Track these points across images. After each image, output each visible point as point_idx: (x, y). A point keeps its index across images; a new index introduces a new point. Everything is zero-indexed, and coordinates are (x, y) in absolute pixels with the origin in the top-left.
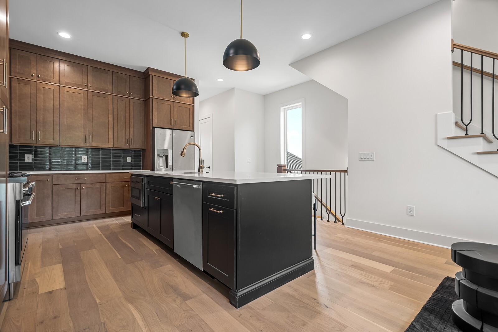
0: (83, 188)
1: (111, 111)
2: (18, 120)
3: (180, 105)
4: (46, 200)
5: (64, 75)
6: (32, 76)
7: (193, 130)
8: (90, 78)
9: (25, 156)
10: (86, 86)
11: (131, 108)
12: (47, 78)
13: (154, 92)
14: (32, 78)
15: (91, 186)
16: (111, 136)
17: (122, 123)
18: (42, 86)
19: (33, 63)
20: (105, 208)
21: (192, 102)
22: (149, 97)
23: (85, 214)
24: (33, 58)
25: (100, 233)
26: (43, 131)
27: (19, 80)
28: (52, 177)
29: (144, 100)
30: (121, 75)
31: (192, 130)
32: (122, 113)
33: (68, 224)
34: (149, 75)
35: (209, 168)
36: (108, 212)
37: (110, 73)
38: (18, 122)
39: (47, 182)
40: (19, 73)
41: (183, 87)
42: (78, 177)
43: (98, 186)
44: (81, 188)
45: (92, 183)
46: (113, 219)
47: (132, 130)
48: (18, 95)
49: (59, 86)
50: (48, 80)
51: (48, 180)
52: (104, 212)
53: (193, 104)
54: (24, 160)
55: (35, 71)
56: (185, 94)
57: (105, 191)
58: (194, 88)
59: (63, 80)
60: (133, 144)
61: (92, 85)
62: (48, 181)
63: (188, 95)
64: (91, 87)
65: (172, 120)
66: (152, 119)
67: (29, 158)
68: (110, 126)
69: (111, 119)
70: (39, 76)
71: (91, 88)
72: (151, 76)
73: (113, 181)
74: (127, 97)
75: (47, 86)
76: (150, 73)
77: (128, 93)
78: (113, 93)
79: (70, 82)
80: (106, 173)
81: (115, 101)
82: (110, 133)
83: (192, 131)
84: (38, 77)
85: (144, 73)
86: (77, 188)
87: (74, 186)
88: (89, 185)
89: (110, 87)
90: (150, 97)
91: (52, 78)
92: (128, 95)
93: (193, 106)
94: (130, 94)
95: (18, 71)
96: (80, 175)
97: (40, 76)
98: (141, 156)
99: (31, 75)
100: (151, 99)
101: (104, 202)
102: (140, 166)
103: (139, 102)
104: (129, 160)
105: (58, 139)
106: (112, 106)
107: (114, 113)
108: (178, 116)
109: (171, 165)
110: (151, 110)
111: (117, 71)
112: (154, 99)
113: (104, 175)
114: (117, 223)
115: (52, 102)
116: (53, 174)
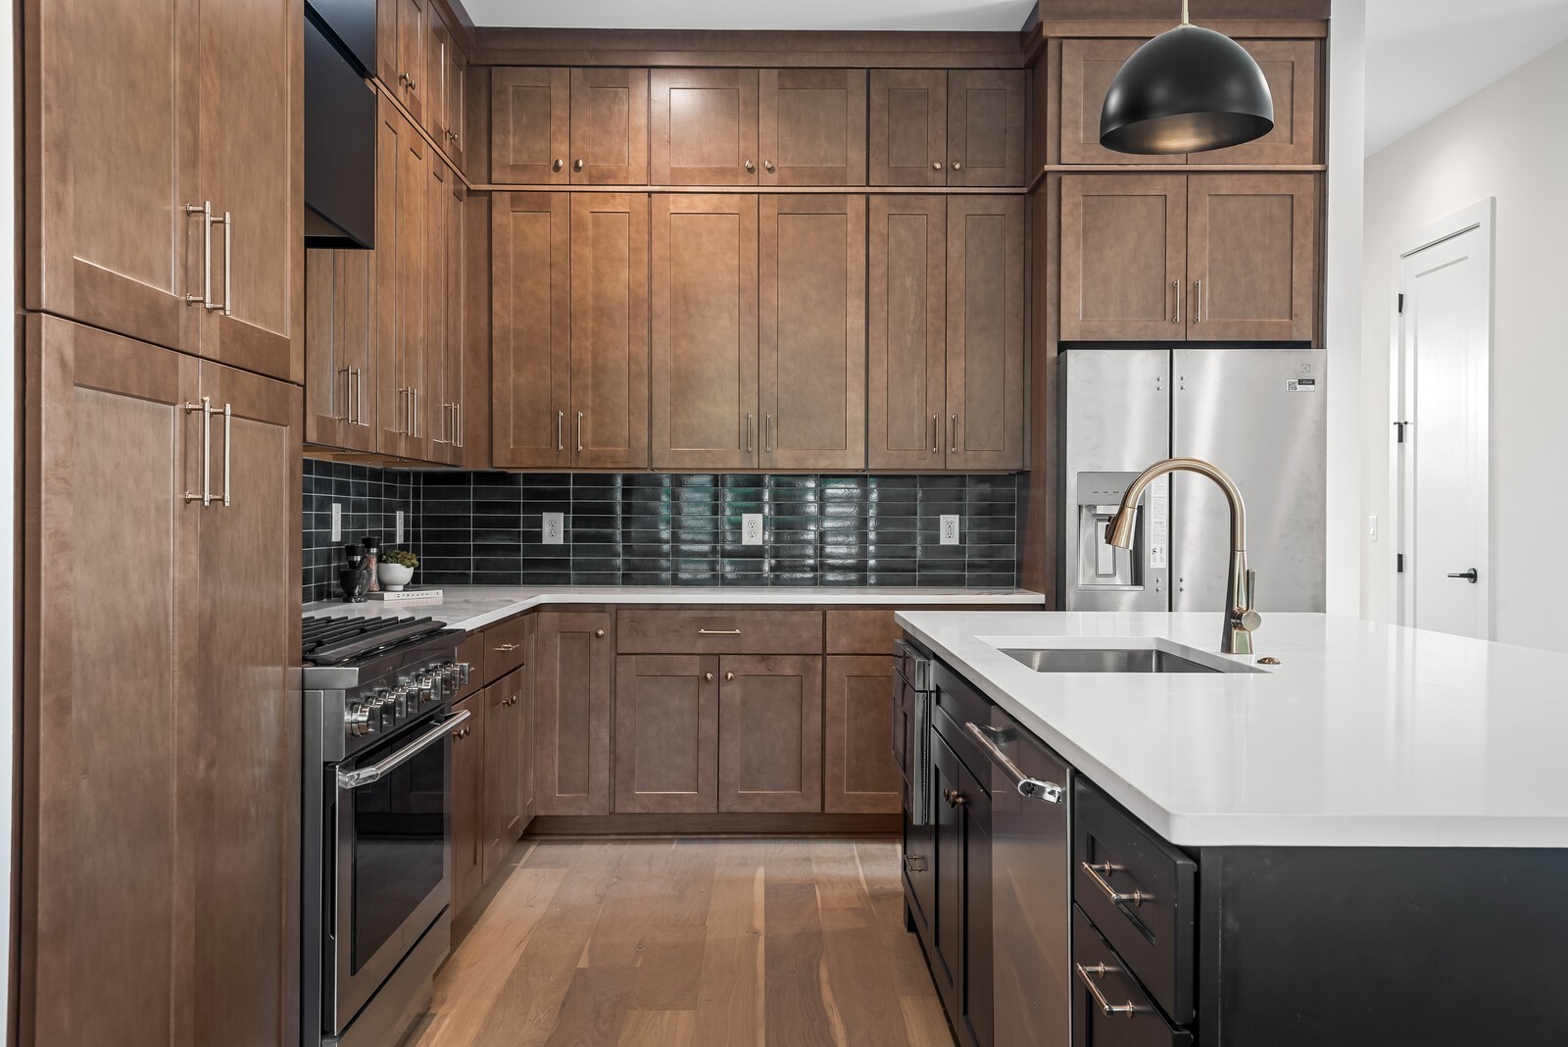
0: (726, 677)
1: (856, 282)
2: (512, 371)
3: (1225, 184)
4: (594, 722)
5: (667, 136)
6: (557, 168)
7: (1318, 341)
8: (769, 125)
9: (542, 517)
10: (750, 170)
11: (956, 246)
12: (604, 165)
13: (1066, 134)
14: (555, 178)
15: (761, 669)
16: (856, 412)
17: (909, 338)
18: (585, 208)
19: (559, 111)
20: (817, 788)
21: (1310, 154)
22: (1041, 173)
23: (737, 808)
24: (558, 84)
25: (759, 923)
26: (594, 411)
27: (517, 197)
28: (613, 617)
29: (1025, 190)
30: (903, 76)
31: (1308, 336)
32: (908, 281)
33: (670, 841)
34: (1044, 44)
35: (1472, 576)
36: (833, 811)
37: (856, 81)
38: (512, 376)
39: (594, 644)
40: (515, 168)
41: (1160, 93)
42: (708, 622)
43: (788, 671)
44: (722, 675)
45: (764, 657)
46: (855, 848)
47: (956, 367)
48: (512, 260)
49: (650, 193)
50: (612, 174)
51: (601, 632)
52: (814, 806)
53: (1318, 167)
54: (539, 536)
55: (564, 148)
56: (1191, 131)
57: (818, 700)
58: (1235, 89)
59: (664, 161)
60: (961, 448)
61: (775, 161)
62: (597, 635)
63: (1200, 134)
64: (771, 170)
65: (1174, 287)
66: (1055, 300)
67: (554, 529)
68: (855, 359)
69: (856, 322)
70: (577, 162)
71: (774, 178)
72: (1052, 46)
73: (857, 647)
74: (937, 190)
75: (606, 201)
76: (1047, 32)
77: (938, 166)
78: (868, 185)
79: (691, 165)
80: (823, 609)
81: (878, 225)
82: (855, 397)
83: (1306, 345)
84: (577, 168)
85: (1022, 35)
86: (706, 677)
87: (694, 667)
88: (751, 666)
89: (857, 156)
90: (1045, 174)
91: (624, 162)
92: (941, 177)
93: (1322, 176)
94: (948, 169)
95: (511, 156)
96: (717, 614)
97: (581, 163)
98: (1011, 510)
99: (553, 165)
100: (1051, 181)
101: (817, 755)
102: (1007, 566)
103: (998, 206)
104: (950, 530)
105: (645, 440)
106: (863, 252)
107: (875, 289)
108: (1213, 261)
109: (1165, 565)
110: (1050, 247)
111: (890, 62)
112: (1066, 180)
113: (817, 616)
114: (857, 881)
115: (624, 275)
116: (619, 607)
